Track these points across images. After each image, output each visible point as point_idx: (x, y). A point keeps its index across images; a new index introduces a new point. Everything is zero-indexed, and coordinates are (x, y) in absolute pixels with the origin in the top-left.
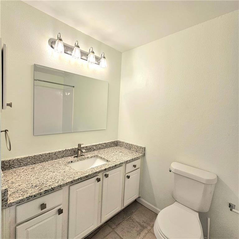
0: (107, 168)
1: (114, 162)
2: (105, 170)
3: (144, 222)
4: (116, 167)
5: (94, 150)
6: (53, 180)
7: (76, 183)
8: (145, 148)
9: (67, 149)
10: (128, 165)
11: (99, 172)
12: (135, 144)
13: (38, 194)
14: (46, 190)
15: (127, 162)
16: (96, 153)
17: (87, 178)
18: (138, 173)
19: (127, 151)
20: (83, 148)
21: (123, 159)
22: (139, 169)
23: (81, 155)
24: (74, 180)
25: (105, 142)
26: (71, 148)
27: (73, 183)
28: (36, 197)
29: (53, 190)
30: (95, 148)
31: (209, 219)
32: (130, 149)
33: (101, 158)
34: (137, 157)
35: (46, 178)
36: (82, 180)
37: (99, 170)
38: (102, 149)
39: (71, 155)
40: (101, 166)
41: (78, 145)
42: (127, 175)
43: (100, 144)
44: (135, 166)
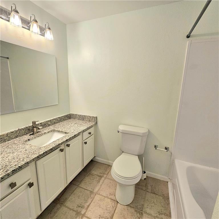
0: (68, 139)
1: (73, 133)
2: (67, 140)
3: (101, 173)
4: (75, 136)
5: (49, 125)
6: (17, 160)
7: (42, 157)
8: (97, 117)
9: (20, 128)
10: (84, 133)
11: (62, 143)
12: (87, 115)
13: (5, 176)
14: (13, 170)
15: (84, 131)
16: (52, 128)
17: (52, 151)
18: (92, 138)
19: (81, 122)
20: (38, 124)
21: (80, 129)
22: (94, 135)
23: (37, 132)
24: (40, 155)
25: (59, 116)
26: (25, 127)
27: (39, 158)
28: (4, 179)
29: (20, 168)
30: (49, 123)
31: (144, 158)
32: (83, 120)
33: (59, 131)
34: (91, 126)
35: (7, 160)
36: (47, 153)
37: (62, 142)
38: (57, 123)
39: (25, 133)
40: (62, 138)
41: (33, 122)
42: (84, 142)
43: (54, 119)
44: (90, 133)
